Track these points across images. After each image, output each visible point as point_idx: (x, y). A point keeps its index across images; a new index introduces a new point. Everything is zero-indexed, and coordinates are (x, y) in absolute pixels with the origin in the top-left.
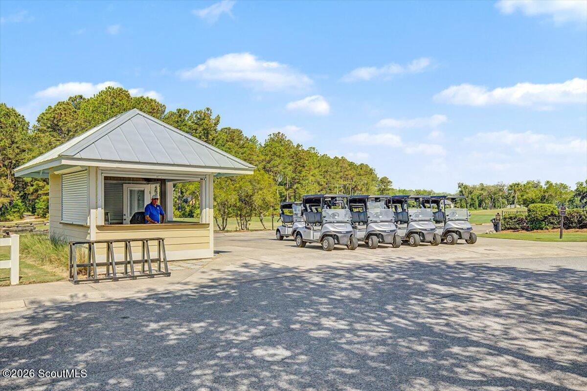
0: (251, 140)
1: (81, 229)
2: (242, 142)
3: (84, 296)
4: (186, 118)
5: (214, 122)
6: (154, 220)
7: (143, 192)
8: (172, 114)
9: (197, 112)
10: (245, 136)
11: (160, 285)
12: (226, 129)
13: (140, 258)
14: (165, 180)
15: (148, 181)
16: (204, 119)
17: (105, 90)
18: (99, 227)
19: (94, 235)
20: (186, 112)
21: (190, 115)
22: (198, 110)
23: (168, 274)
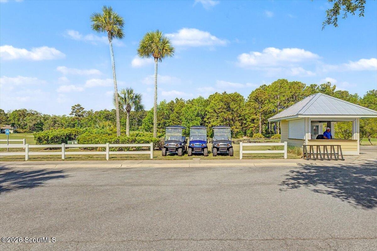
0: (354, 96)
1: (302, 141)
2: (348, 97)
3: (315, 164)
4: (316, 89)
5: (332, 89)
6: (328, 138)
7: (318, 126)
8: (309, 87)
9: (322, 85)
10: (350, 94)
11: (343, 163)
12: (338, 91)
13: (330, 153)
14: (330, 121)
15: (320, 122)
16: (326, 88)
17: (277, 81)
18: (309, 140)
19: (307, 143)
20: (316, 85)
21: (317, 86)
22: (323, 84)
23: (344, 160)
